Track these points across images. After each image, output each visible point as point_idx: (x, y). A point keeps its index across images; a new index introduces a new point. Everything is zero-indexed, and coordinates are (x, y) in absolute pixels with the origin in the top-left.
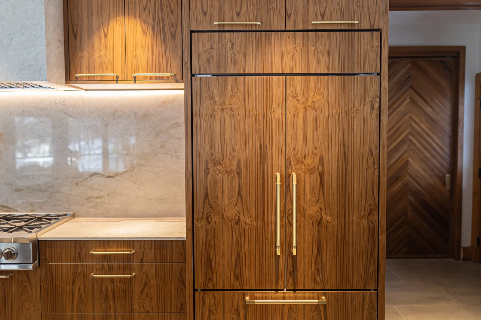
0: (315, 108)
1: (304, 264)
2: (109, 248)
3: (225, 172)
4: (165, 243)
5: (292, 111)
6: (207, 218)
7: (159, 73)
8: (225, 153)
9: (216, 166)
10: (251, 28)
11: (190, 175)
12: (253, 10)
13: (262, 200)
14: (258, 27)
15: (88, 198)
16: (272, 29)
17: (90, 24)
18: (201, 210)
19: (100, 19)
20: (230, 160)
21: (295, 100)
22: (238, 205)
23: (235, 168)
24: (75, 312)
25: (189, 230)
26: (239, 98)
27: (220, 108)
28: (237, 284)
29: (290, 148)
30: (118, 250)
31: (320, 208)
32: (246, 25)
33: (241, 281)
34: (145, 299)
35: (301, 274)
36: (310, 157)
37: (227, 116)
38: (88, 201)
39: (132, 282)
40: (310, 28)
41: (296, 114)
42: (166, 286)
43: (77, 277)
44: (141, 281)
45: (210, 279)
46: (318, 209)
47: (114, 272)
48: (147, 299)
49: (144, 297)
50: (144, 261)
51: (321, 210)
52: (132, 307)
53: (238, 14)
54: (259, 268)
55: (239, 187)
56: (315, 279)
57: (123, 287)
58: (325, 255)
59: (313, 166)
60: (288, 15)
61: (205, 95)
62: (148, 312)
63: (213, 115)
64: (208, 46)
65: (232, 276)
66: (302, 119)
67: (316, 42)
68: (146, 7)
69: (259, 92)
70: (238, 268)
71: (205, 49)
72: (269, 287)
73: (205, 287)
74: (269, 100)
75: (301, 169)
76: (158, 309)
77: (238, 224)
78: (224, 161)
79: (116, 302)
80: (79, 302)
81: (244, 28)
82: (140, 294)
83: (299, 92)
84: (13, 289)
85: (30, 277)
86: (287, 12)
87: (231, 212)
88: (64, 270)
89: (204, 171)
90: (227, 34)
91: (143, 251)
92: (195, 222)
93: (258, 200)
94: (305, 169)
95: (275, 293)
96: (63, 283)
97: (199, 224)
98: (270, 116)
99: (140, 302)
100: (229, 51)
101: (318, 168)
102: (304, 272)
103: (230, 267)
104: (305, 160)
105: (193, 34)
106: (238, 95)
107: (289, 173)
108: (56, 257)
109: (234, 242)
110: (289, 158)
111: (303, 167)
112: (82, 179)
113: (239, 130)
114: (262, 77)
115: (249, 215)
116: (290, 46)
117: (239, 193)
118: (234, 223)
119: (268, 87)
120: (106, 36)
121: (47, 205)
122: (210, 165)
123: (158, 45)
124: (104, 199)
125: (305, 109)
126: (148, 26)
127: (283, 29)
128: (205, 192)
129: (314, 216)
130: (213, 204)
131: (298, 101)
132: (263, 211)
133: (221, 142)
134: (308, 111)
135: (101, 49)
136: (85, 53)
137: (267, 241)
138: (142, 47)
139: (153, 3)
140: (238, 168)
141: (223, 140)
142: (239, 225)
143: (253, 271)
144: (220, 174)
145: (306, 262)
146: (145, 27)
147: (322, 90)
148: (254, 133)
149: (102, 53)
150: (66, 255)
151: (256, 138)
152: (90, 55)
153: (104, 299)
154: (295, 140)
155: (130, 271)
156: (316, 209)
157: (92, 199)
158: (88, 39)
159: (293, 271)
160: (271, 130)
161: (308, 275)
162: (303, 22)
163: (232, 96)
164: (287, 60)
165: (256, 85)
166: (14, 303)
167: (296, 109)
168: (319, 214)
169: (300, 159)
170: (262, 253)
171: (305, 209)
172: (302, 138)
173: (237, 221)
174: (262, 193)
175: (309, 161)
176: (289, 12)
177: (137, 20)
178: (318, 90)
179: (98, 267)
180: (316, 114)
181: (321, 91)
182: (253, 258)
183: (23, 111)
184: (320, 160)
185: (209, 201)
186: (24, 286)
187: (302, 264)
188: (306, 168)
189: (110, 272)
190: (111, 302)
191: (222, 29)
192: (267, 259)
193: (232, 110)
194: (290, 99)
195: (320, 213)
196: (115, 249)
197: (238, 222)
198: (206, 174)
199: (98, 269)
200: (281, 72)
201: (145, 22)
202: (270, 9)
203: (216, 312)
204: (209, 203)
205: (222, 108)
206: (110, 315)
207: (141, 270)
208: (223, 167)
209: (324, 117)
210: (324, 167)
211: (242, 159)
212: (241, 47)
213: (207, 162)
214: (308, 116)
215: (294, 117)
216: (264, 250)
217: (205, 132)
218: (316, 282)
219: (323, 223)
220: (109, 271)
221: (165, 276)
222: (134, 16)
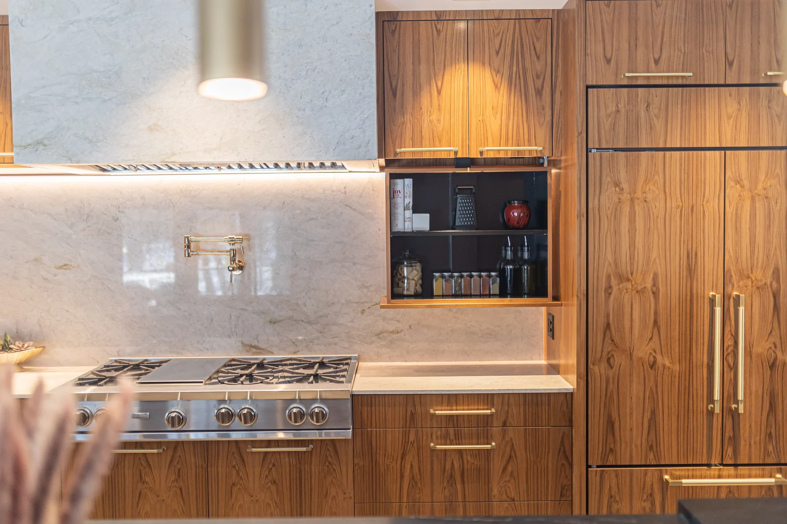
0: (767, 197)
1: (750, 427)
2: (456, 406)
3: (635, 292)
4: (539, 398)
5: (733, 203)
6: (609, 359)
7: (518, 146)
8: (635, 264)
9: (622, 282)
10: (675, 82)
11: (584, 296)
12: (679, 56)
13: (688, 332)
14: (685, 80)
15: (378, 332)
16: (706, 83)
17: (416, 75)
18: (599, 348)
19: (432, 67)
20: (643, 274)
21: (738, 186)
22: (654, 339)
23: (649, 284)
24: (405, 500)
25: (581, 378)
26: (657, 184)
27: (629, 198)
28: (651, 456)
29: (731, 256)
30: (470, 407)
31: (774, 343)
32: (668, 77)
33: (657, 452)
34: (508, 482)
35: (745, 441)
36: (759, 269)
37: (638, 209)
38: (379, 338)
39: (490, 455)
40: (762, 81)
41: (740, 205)
42: (540, 461)
43: (408, 448)
44: (503, 455)
45: (611, 450)
46: (770, 346)
47: (463, 441)
48: (512, 481)
49: (508, 478)
50: (508, 424)
51: (775, 347)
52: (490, 493)
53: (657, 62)
54: (684, 433)
55: (656, 313)
56: (765, 448)
57: (476, 463)
58: (781, 414)
59: (763, 282)
60: (728, 63)
61: (606, 179)
62: (513, 500)
63: (619, 208)
64: (612, 108)
65: (644, 444)
66: (748, 213)
67: (769, 101)
68: (499, 49)
69: (686, 175)
70: (652, 434)
71: (609, 112)
72: (698, 460)
73: (604, 462)
74: (700, 185)
75: (746, 287)
76: (528, 496)
77: (654, 368)
78: (634, 275)
79: (466, 485)
80: (410, 487)
81: (665, 82)
82: (503, 472)
83: (744, 175)
84: (313, 467)
85: (338, 449)
86: (728, 59)
87: (643, 351)
88: (389, 437)
89: (605, 290)
90: (640, 90)
91: (506, 409)
92: (590, 365)
93: (683, 332)
94: (752, 287)
95: (707, 470)
96: (388, 458)
97: (596, 369)
98: (702, 209)
99: (502, 485)
100: (642, 114)
101: (771, 285)
102: (750, 437)
103: (640, 432)
104: (752, 273)
105: (590, 90)
106: (654, 179)
107: (729, 292)
108: (377, 418)
109: (648, 394)
110: (729, 270)
111: (750, 283)
112: (369, 305)
113: (656, 230)
114: (691, 152)
115: (669, 354)
116: (731, 107)
117: (656, 322)
118: (647, 366)
119: (699, 166)
120: (439, 92)
121: (318, 344)
122: (614, 282)
123: (516, 105)
124: (403, 334)
125: (753, 199)
126: (502, 77)
127: (722, 82)
128: (606, 320)
129: (765, 356)
130: (617, 339)
131: (742, 187)
132: (690, 348)
133: (630, 248)
134: (756, 201)
135: (432, 112)
136: (408, 117)
137: (695, 392)
138: (493, 108)
139: (510, 44)
140: (654, 285)
141: (632, 245)
142: (655, 370)
143: (674, 437)
144: (628, 294)
145: (753, 424)
146: (498, 79)
147: (778, 171)
148: (678, 234)
149: (434, 117)
150: (393, 416)
151: (680, 241)
152: (416, 121)
153: (448, 481)
154: (738, 243)
155: (487, 439)
156: (768, 345)
157: (385, 335)
158: (413, 95)
159: (734, 436)
160: (703, 230)
161: (755, 443)
162: (751, 73)
163: (647, 181)
164: (728, 129)
165: (681, 165)
166: (313, 489)
167: (740, 199)
168: (772, 352)
169: (746, 273)
170: (688, 411)
171: (751, 346)
172: (748, 242)
173: (651, 363)
174: (688, 322)
175: (758, 274)
176: (730, 58)
177: (486, 68)
178: (772, 172)
179: (439, 433)
180: (769, 206)
181: (776, 173)
182: (674, 418)
183: (284, 203)
184: (773, 273)
185: (611, 335)
186: (329, 463)
187: (748, 426)
188: (754, 285)
189: (458, 442)
190: (459, 486)
191: (634, 83)
192: (695, 419)
193: (646, 201)
194: (730, 184)
195: (774, 351)
196: (465, 408)
197: (653, 365)
198: (607, 295)
199: (439, 437)
200: (718, 146)
201: (498, 72)
202: (703, 54)
203: (620, 498)
204: (611, 337)
205: (632, 199)
206: (456, 505)
207: (504, 437)
208: (632, 284)
209: (781, 210)
210: (780, 283)
211: (660, 272)
212: (660, 109)
213: (609, 277)
214: (758, 209)
215: (737, 210)
216: (691, 406)
217: (607, 232)
218: (767, 453)
219: (779, 366)
220: (456, 440)
221: (538, 448)
222: (481, 63)
